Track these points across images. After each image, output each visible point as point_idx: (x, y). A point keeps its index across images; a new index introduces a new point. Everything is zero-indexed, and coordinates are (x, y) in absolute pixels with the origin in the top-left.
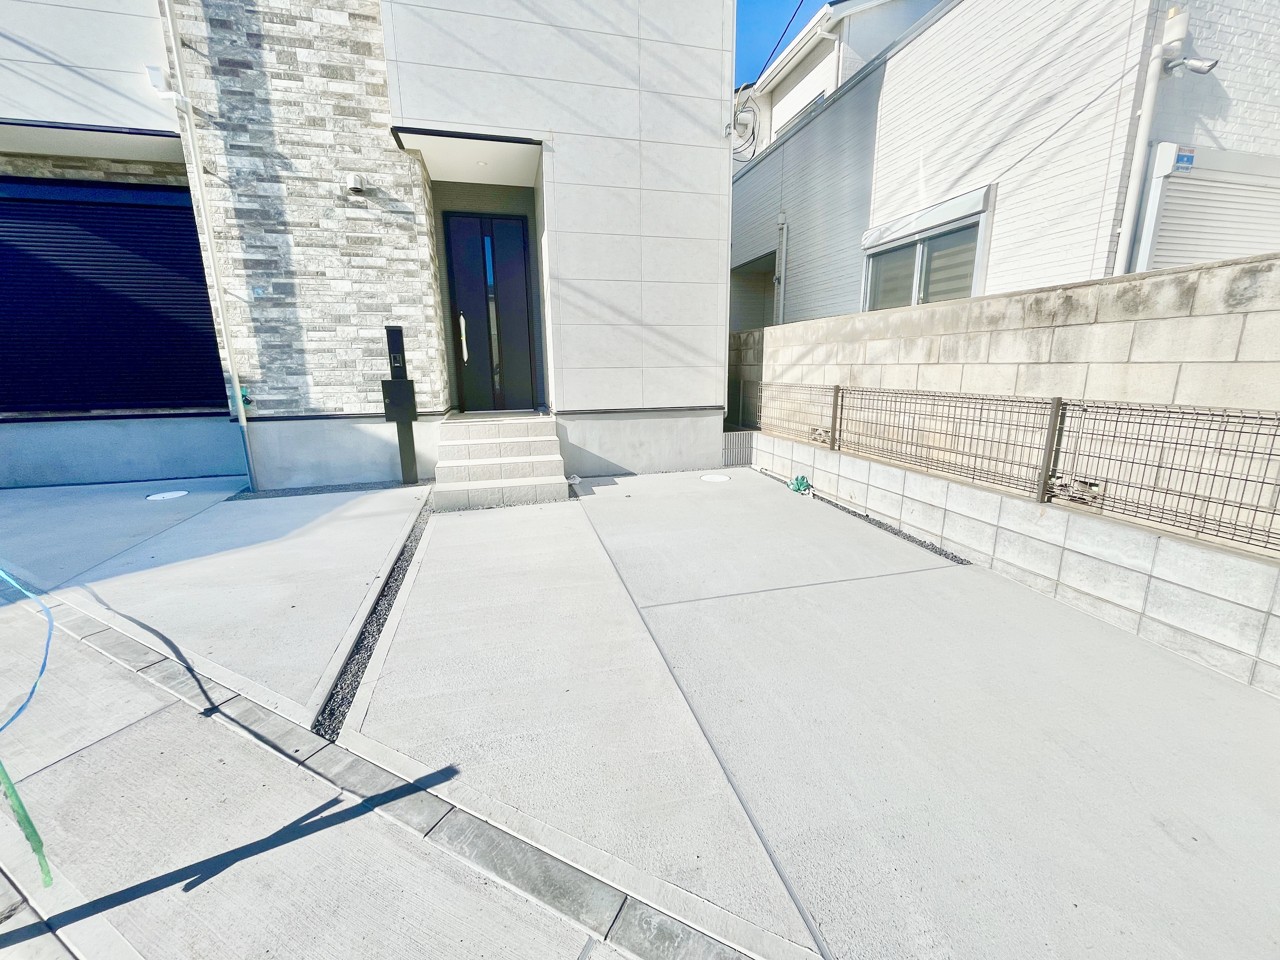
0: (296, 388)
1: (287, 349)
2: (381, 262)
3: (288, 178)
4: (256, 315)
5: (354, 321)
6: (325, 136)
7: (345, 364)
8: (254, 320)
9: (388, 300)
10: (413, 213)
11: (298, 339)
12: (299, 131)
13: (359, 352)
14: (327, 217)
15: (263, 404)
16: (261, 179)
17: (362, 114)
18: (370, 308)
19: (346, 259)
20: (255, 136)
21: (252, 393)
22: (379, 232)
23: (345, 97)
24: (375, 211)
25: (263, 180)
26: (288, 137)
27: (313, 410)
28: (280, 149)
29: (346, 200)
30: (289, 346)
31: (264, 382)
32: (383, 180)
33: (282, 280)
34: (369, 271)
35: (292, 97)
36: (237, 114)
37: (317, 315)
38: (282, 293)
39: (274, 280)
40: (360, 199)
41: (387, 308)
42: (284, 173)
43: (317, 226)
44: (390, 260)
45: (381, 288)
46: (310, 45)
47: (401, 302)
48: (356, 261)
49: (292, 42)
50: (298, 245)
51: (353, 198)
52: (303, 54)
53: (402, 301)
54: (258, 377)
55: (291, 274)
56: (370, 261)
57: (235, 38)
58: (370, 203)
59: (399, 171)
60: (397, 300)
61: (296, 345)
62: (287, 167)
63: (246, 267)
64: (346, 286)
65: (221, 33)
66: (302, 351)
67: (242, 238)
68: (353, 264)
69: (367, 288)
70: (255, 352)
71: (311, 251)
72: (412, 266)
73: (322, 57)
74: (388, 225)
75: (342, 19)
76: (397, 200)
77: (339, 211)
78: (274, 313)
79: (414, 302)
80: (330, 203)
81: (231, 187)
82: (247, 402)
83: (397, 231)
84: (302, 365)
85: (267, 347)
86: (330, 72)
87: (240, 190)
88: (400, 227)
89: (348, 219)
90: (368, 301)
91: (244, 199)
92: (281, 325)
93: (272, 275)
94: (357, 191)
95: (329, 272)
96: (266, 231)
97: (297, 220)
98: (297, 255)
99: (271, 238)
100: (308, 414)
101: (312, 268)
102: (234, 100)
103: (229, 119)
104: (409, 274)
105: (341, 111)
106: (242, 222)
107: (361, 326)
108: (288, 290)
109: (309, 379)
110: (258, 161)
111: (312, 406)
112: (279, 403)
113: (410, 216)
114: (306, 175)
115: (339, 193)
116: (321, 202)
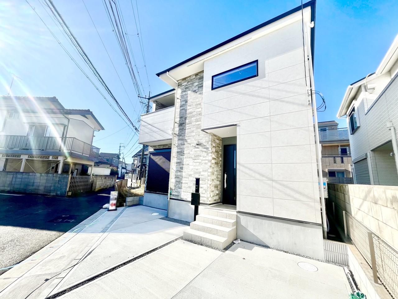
0: (179, 192)
1: (179, 182)
2: (200, 161)
5: (193, 176)
7: (189, 187)
8: (176, 175)
9: (200, 171)
10: (208, 148)
11: (182, 180)
12: (190, 134)
13: (192, 184)
15: (173, 195)
19: (193, 160)
20: (182, 136)
21: (172, 192)
22: (201, 153)
24: (201, 148)
25: (182, 145)
26: (188, 136)
27: (181, 198)
28: (186, 138)
30: (180, 181)
31: (174, 190)
32: (203, 141)
33: (182, 166)
36: (181, 133)
37: (186, 174)
39: (180, 166)
40: (198, 146)
41: (200, 173)
42: (186, 143)
44: (202, 160)
45: (199, 167)
46: (194, 117)
49: (191, 117)
50: (185, 158)
52: (193, 119)
54: (174, 189)
55: (183, 164)
56: (198, 161)
57: (183, 119)
59: (207, 138)
60: (202, 171)
61: (181, 181)
62: (186, 141)
63: (176, 164)
64: (191, 167)
65: (181, 119)
66: (182, 183)
67: (177, 157)
68: (195, 162)
70: (174, 182)
71: (187, 159)
76: (205, 145)
77: (194, 149)
78: (179, 174)
79: (205, 171)
80: (192, 148)
82: (171, 194)
83: (204, 153)
84: (181, 186)
85: (177, 181)
87: (178, 148)
88: (205, 152)
89: (195, 151)
90: (196, 171)
92: (179, 176)
93: (180, 165)
94: (198, 145)
95: (190, 164)
96: (181, 156)
97: (186, 153)
98: (185, 160)
100: (180, 199)
101: (187, 163)
102: (181, 130)
103: (179, 134)
106: (178, 154)
108: (182, 168)
109: (182, 190)
111: (181, 197)
112: (176, 195)
113: (208, 149)
114: (189, 143)
116: (191, 148)
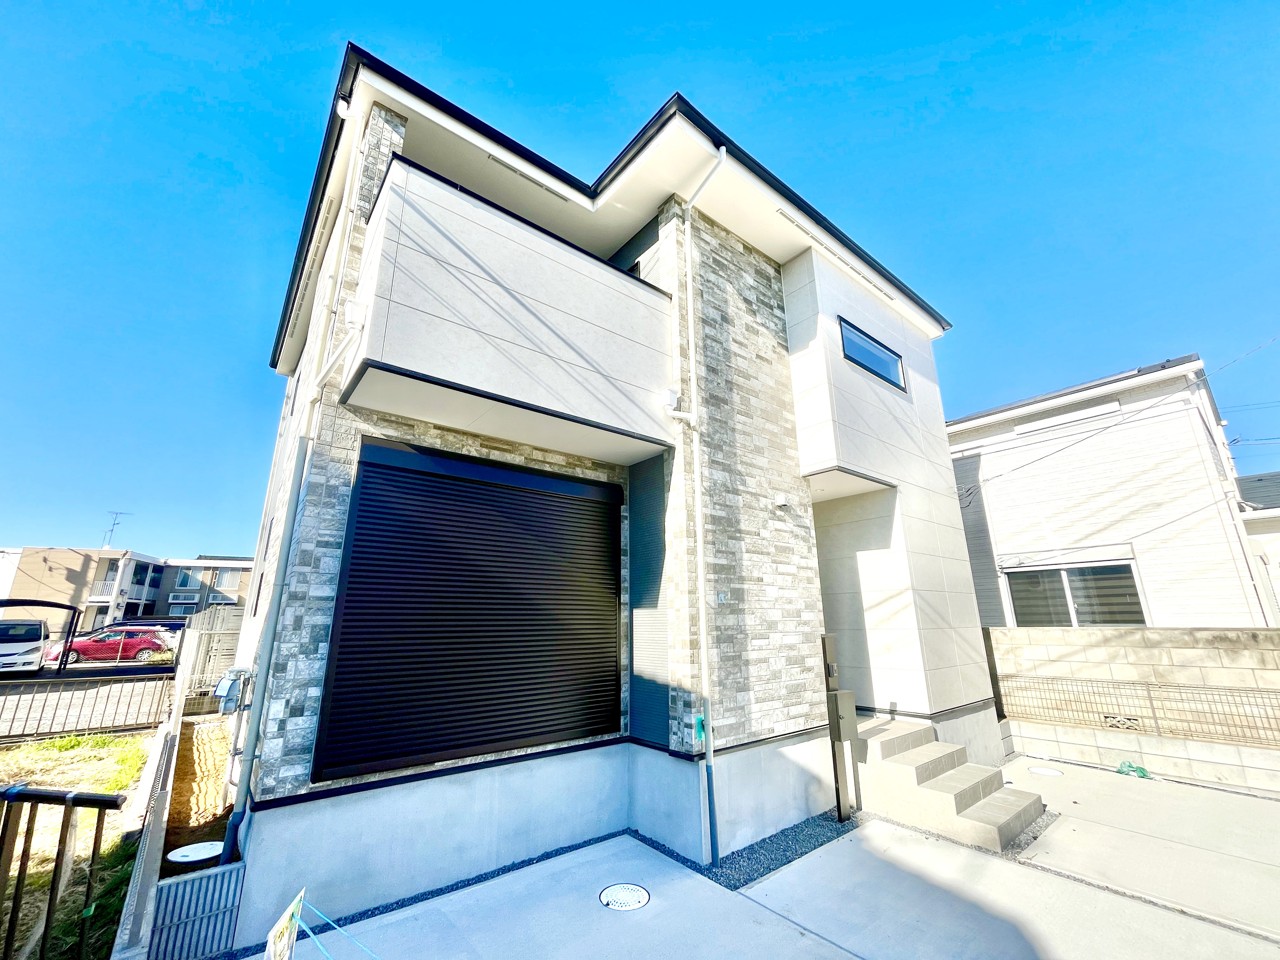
0: (743, 708)
2: (792, 569)
3: (744, 492)
4: (718, 624)
5: (780, 627)
7: (774, 675)
8: (718, 628)
9: (799, 606)
10: (809, 528)
12: (750, 456)
13: (784, 660)
14: (765, 527)
18: (789, 614)
19: (775, 566)
20: (726, 455)
22: (793, 542)
24: (789, 524)
25: (729, 492)
26: (745, 459)
28: (739, 467)
29: (775, 514)
30: (740, 656)
31: (721, 702)
32: (795, 500)
33: (737, 586)
34: (787, 578)
35: (747, 429)
36: (717, 437)
37: (758, 622)
38: (736, 599)
39: (732, 586)
40: (781, 514)
41: (798, 613)
42: (741, 488)
43: (759, 535)
44: (800, 568)
45: (795, 594)
47: (806, 608)
48: (780, 568)
50: (747, 552)
51: (779, 513)
54: (718, 697)
55: (742, 579)
56: (788, 568)
57: (719, 381)
58: (787, 518)
59: (801, 494)
61: (744, 656)
62: (744, 483)
63: (715, 572)
65: (712, 376)
66: (747, 663)
67: (714, 543)
68: (778, 570)
69: (787, 594)
70: (717, 665)
74: (796, 536)
76: (800, 517)
77: (770, 523)
78: (731, 620)
80: (767, 515)
81: (711, 496)
83: (801, 542)
84: (747, 678)
85: (725, 659)
87: (715, 499)
88: (804, 539)
89: (776, 530)
90: (787, 607)
91: (718, 507)
92: (736, 633)
93: (730, 581)
94: (781, 507)
95: (766, 579)
96: (727, 537)
97: (748, 529)
98: (747, 560)
99: (731, 544)
100: (750, 739)
102: (716, 425)
103: (712, 439)
106: (714, 528)
108: (739, 595)
109: (752, 694)
110: (727, 475)
111: (753, 729)
113: (807, 531)
114: (754, 491)
115: (770, 507)
116: (763, 515)
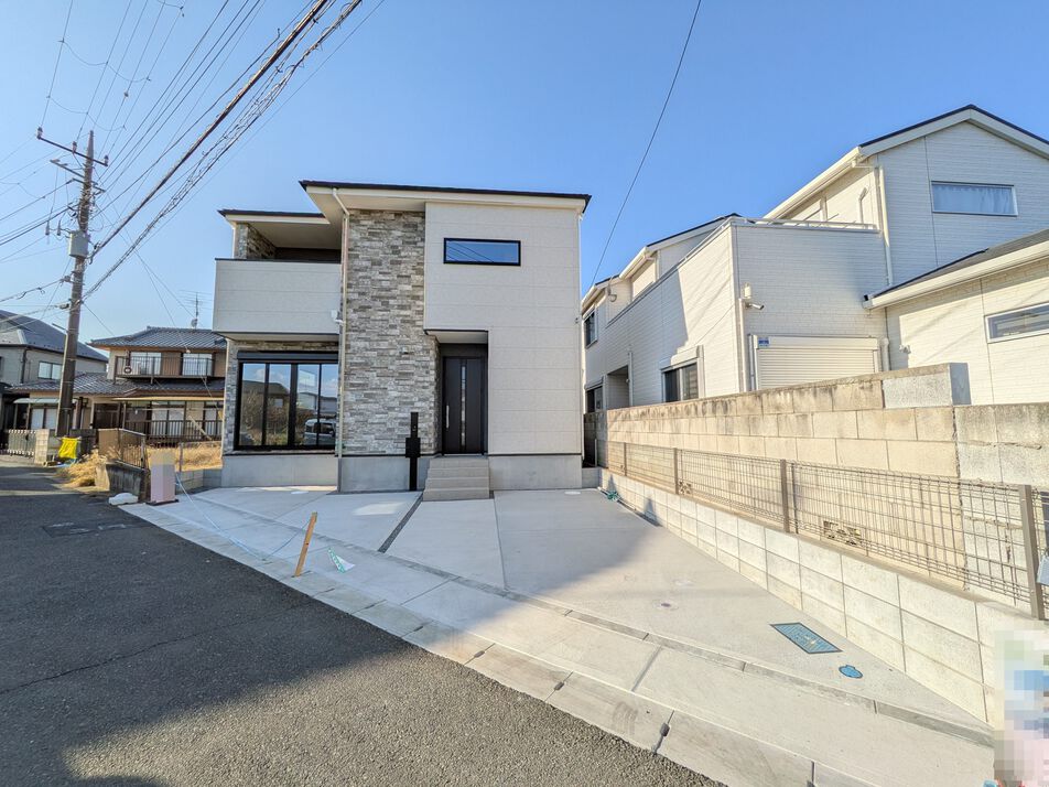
0: (366, 441)
1: (365, 423)
2: (412, 383)
3: (379, 349)
5: (397, 409)
6: (396, 332)
9: (413, 400)
10: (429, 361)
14: (392, 364)
15: (351, 448)
16: (367, 350)
17: (413, 322)
18: (405, 403)
19: (397, 382)
20: (368, 333)
21: (346, 443)
22: (413, 370)
23: (406, 316)
24: (413, 361)
27: (372, 452)
29: (401, 357)
32: (418, 348)
33: (368, 392)
34: (407, 387)
35: (385, 318)
38: (367, 397)
39: (365, 392)
40: (407, 356)
41: (412, 403)
43: (387, 368)
44: (417, 382)
45: (411, 394)
46: (395, 298)
48: (401, 382)
49: (388, 298)
51: (404, 356)
52: (392, 302)
53: (420, 400)
54: (350, 436)
55: (373, 389)
56: (407, 382)
58: (411, 358)
59: (425, 344)
60: (417, 400)
61: (370, 421)
64: (395, 394)
68: (400, 384)
69: (404, 394)
70: (351, 423)
71: (383, 379)
72: (426, 384)
73: (400, 302)
74: (417, 366)
75: (409, 288)
76: (422, 356)
77: (397, 362)
78: (362, 406)
79: (425, 400)
80: (394, 358)
82: (344, 447)
83: (421, 369)
85: (358, 421)
86: (402, 307)
88: (423, 367)
89: (400, 365)
90: (404, 401)
91: (360, 358)
94: (406, 353)
95: (389, 388)
99: (367, 374)
100: (369, 454)
101: (382, 386)
102: (362, 321)
104: (424, 387)
105: (403, 321)
106: (357, 367)
107: (400, 411)
110: (367, 343)
111: (371, 450)
112: (357, 448)
113: (428, 363)
115: (398, 354)
116: (390, 358)
